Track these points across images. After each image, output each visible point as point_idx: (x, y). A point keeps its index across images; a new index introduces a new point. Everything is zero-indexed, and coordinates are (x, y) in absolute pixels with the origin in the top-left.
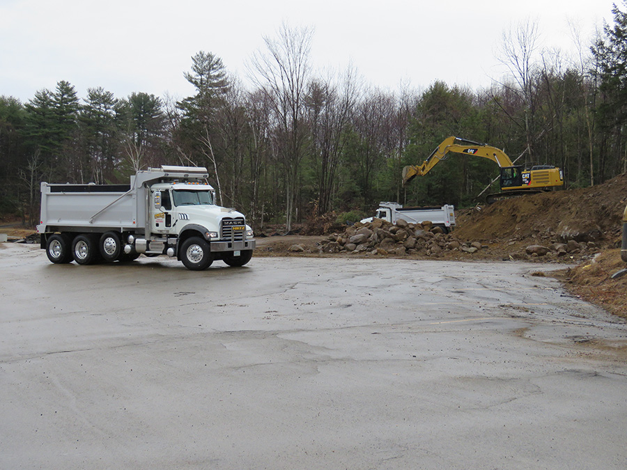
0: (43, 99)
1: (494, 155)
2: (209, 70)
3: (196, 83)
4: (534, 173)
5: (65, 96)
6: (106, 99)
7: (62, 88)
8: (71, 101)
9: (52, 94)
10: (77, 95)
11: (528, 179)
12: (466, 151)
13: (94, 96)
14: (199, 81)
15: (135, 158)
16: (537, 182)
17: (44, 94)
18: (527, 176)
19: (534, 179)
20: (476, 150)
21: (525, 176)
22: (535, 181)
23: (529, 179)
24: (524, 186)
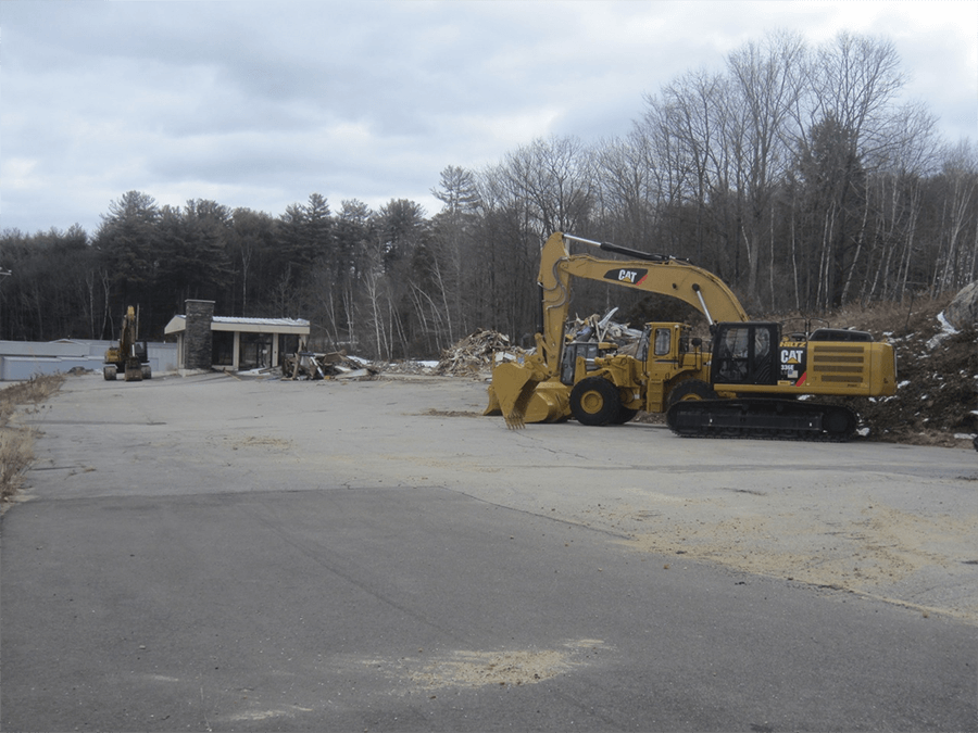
0: (295, 215)
1: (696, 288)
2: (459, 185)
3: (444, 199)
4: (817, 349)
5: (318, 210)
6: (360, 211)
7: (314, 201)
8: (323, 214)
9: (304, 208)
10: (329, 208)
11: (797, 367)
12: (613, 274)
13: (348, 208)
14: (449, 198)
15: (372, 286)
16: (825, 379)
17: (296, 209)
18: (796, 356)
19: (816, 368)
20: (641, 274)
21: (789, 357)
22: (819, 374)
23: (801, 368)
24: (783, 386)
